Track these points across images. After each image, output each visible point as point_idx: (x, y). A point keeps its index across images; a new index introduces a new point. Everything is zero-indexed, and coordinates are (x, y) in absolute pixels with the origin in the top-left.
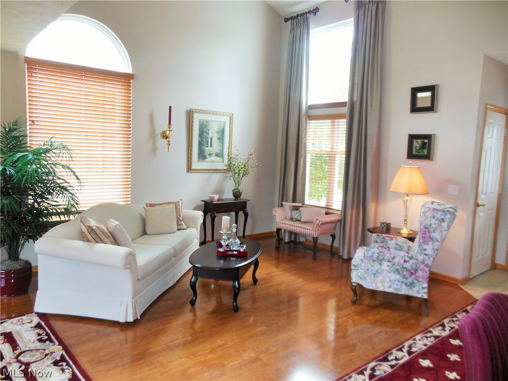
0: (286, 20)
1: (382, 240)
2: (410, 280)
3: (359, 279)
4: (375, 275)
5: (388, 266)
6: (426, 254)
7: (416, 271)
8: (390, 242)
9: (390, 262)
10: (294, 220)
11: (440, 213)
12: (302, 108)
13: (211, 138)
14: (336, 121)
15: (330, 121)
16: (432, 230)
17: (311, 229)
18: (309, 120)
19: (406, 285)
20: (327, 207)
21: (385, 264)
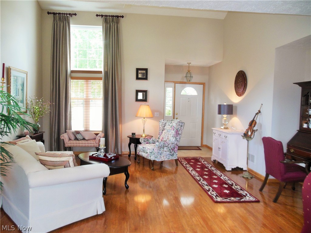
0: (49, 13)
1: (147, 140)
2: (172, 153)
3: (155, 158)
4: (161, 154)
5: (166, 149)
6: (177, 141)
7: (174, 148)
8: (150, 140)
9: (167, 147)
10: (79, 140)
11: (181, 123)
12: (68, 72)
13: (18, 89)
14: (89, 81)
15: (85, 81)
16: (179, 130)
17: (94, 143)
18: (72, 79)
19: (171, 155)
20: (86, 130)
21: (165, 148)
